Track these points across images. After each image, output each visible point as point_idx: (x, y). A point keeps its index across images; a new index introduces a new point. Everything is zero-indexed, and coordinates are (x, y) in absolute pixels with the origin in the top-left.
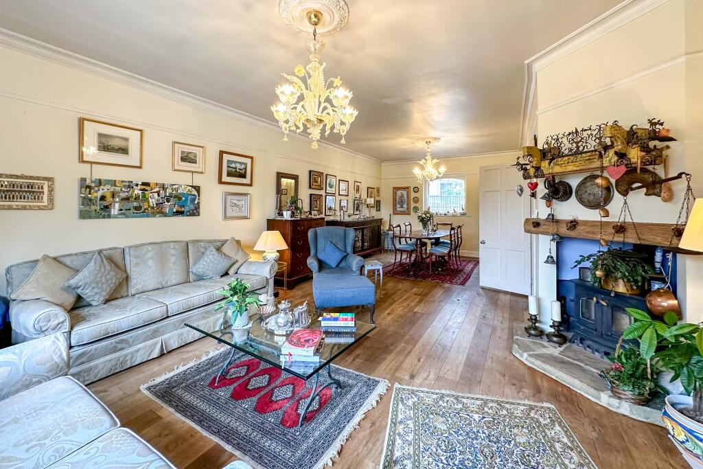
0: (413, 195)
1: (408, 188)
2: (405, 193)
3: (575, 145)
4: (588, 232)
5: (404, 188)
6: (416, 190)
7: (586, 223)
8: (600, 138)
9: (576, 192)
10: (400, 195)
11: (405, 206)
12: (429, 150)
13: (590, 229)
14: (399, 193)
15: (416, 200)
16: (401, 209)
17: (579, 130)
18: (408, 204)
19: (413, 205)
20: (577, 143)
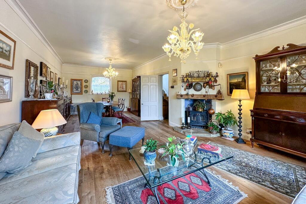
0: (84, 84)
1: (81, 80)
2: (79, 83)
3: (198, 75)
4: (197, 97)
5: (79, 80)
6: (86, 81)
7: (196, 95)
8: (204, 74)
9: (194, 86)
10: (76, 83)
11: (79, 90)
12: (111, 64)
13: (197, 96)
14: (75, 82)
15: (86, 87)
16: (77, 92)
17: (199, 71)
18: (81, 88)
19: (84, 89)
20: (199, 74)
